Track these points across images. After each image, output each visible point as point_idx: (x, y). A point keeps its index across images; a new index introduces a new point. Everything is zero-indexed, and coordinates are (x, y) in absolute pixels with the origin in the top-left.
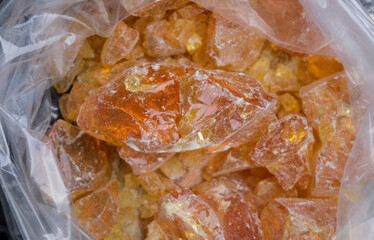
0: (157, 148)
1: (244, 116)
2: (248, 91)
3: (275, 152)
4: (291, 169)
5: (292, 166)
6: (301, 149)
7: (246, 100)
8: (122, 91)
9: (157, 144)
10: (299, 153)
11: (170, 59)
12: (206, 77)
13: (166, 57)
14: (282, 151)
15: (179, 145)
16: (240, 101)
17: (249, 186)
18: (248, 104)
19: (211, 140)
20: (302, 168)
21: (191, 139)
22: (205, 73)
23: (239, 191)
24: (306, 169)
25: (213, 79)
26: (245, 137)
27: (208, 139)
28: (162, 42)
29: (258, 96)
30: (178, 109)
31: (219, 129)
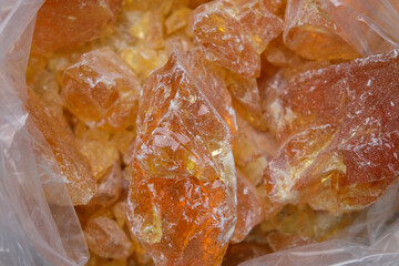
0: (231, 206)
1: (193, 100)
2: (162, 91)
3: (241, 48)
4: (260, 24)
5: (255, 24)
6: (233, 16)
7: (172, 97)
8: (162, 246)
9: (226, 208)
10: (238, 19)
11: (124, 173)
12: (144, 147)
13: (123, 177)
14: (238, 40)
15: (228, 179)
16: (173, 105)
17: (275, 72)
18: (177, 95)
19: (222, 139)
20: (256, 12)
21: (221, 165)
22: (139, 148)
23: (279, 86)
24: (257, 6)
25: (147, 138)
26: (218, 88)
27: (221, 143)
28: (103, 187)
29: (168, 78)
30: (184, 181)
31: (209, 129)
